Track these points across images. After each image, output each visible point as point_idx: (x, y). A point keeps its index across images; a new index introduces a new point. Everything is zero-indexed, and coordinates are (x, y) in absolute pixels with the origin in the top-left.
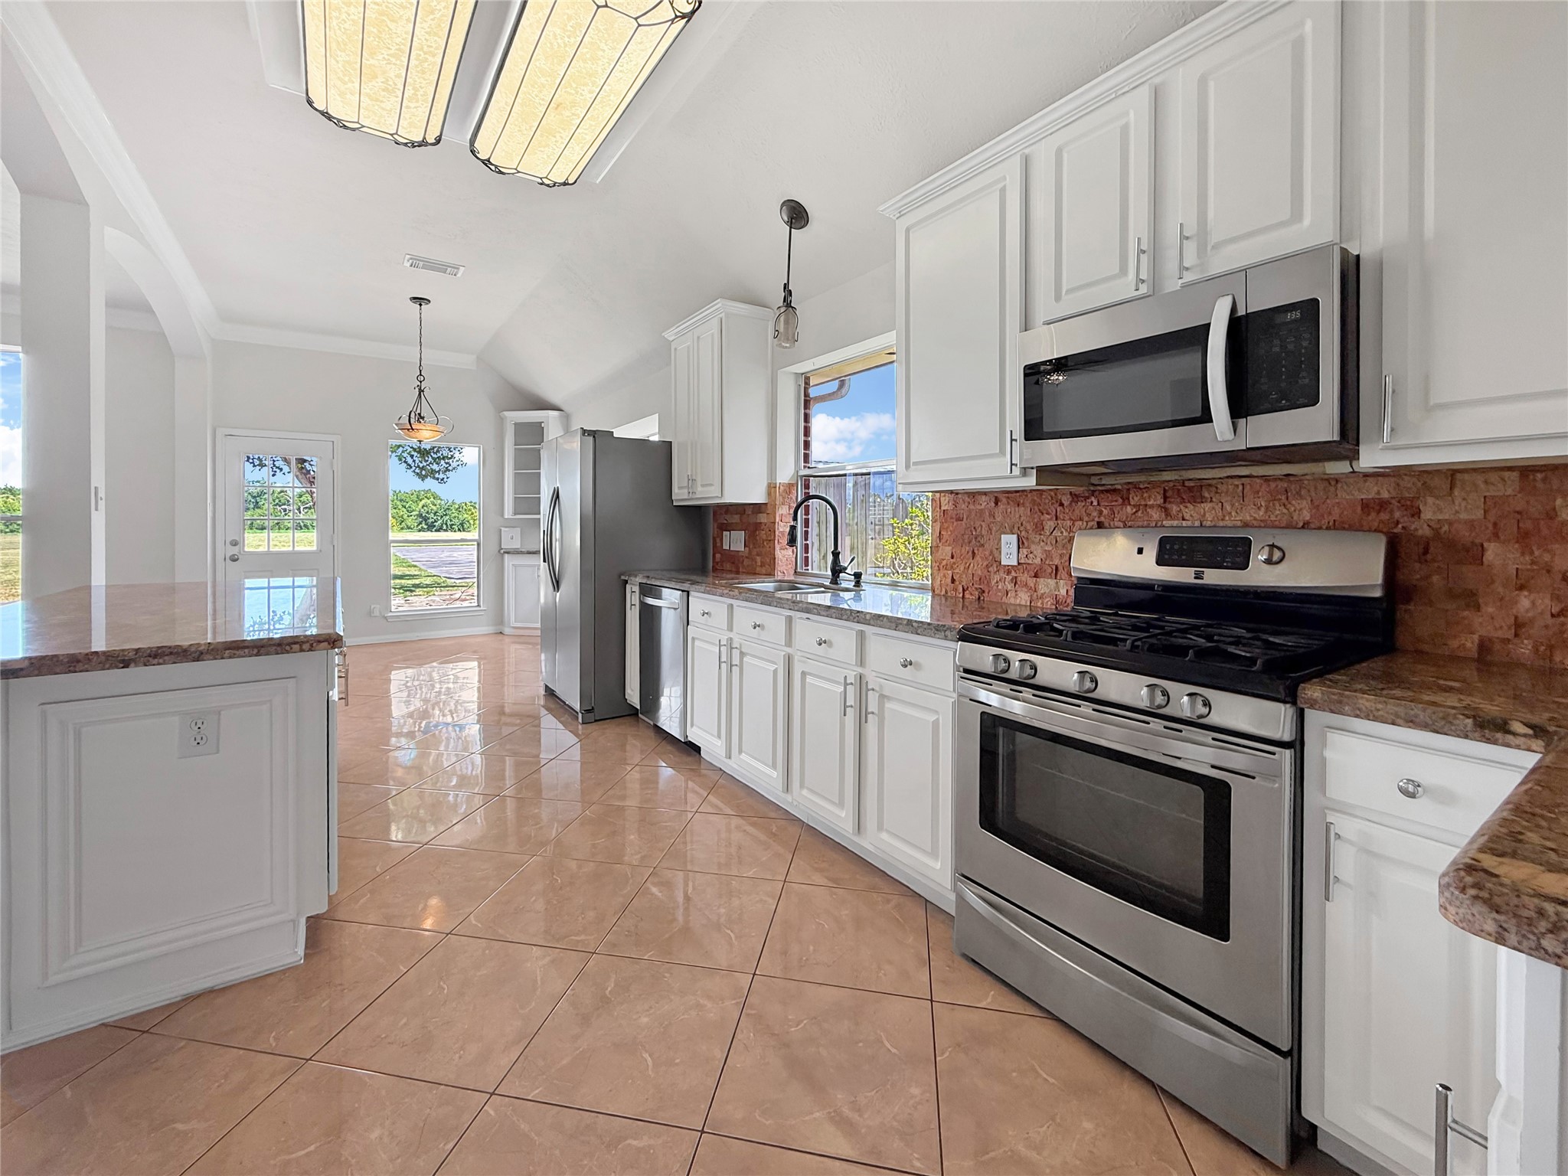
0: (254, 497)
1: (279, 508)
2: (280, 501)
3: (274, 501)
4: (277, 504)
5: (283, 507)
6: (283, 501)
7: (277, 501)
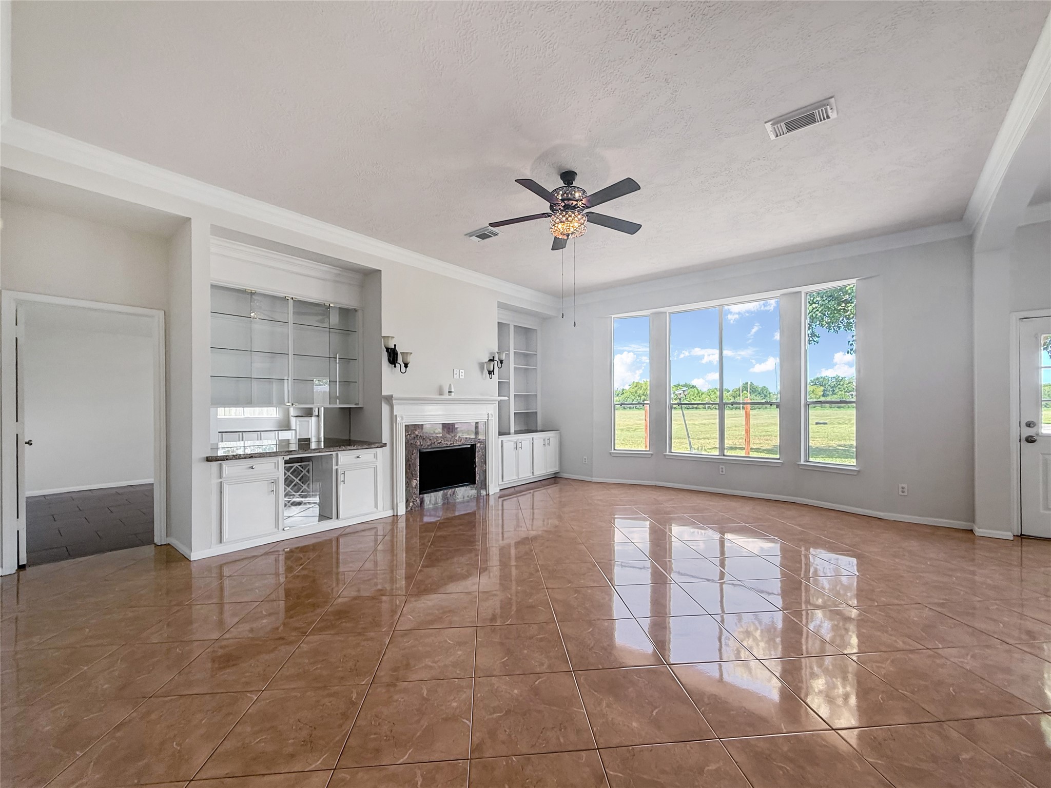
0: (832, 387)
1: (848, 394)
2: (848, 389)
3: (844, 389)
4: (846, 391)
5: (851, 393)
6: (850, 389)
7: (846, 389)
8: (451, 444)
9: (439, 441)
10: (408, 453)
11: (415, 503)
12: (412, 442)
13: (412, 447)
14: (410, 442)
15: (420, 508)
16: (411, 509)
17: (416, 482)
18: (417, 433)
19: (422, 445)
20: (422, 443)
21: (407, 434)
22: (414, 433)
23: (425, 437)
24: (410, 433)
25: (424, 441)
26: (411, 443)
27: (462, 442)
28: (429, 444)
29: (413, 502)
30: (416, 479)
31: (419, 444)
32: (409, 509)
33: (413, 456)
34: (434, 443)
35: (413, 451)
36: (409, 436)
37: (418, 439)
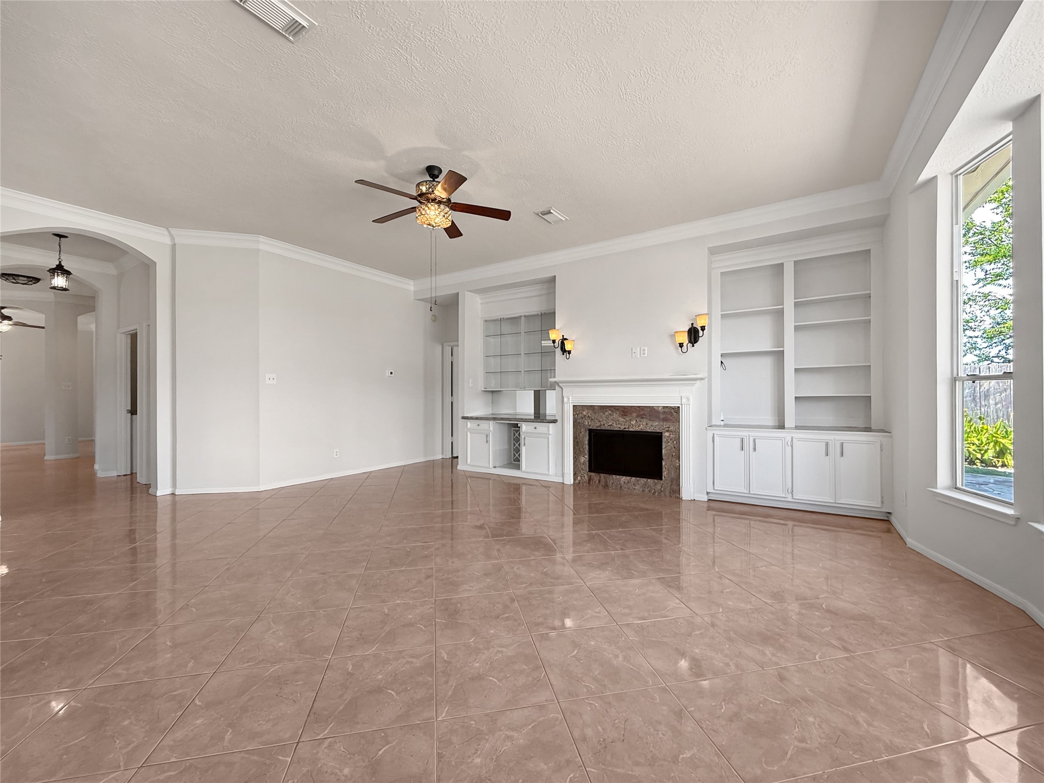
8: (625, 428)
9: (610, 424)
10: (576, 431)
11: (583, 478)
12: (580, 421)
13: (580, 426)
14: (578, 421)
15: (588, 485)
16: (579, 483)
17: (585, 459)
18: (584, 413)
19: (590, 425)
20: (590, 424)
21: (575, 413)
22: (582, 413)
23: (593, 418)
24: (577, 413)
25: (593, 422)
26: (579, 423)
27: (640, 428)
28: (597, 425)
29: (581, 477)
30: (584, 456)
31: (587, 423)
32: (577, 482)
33: (581, 434)
34: (604, 425)
35: (581, 430)
36: (577, 415)
37: (586, 419)
